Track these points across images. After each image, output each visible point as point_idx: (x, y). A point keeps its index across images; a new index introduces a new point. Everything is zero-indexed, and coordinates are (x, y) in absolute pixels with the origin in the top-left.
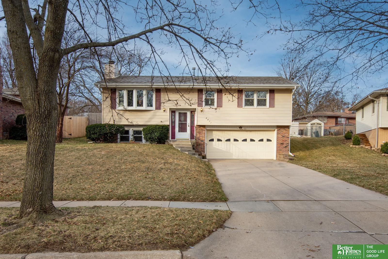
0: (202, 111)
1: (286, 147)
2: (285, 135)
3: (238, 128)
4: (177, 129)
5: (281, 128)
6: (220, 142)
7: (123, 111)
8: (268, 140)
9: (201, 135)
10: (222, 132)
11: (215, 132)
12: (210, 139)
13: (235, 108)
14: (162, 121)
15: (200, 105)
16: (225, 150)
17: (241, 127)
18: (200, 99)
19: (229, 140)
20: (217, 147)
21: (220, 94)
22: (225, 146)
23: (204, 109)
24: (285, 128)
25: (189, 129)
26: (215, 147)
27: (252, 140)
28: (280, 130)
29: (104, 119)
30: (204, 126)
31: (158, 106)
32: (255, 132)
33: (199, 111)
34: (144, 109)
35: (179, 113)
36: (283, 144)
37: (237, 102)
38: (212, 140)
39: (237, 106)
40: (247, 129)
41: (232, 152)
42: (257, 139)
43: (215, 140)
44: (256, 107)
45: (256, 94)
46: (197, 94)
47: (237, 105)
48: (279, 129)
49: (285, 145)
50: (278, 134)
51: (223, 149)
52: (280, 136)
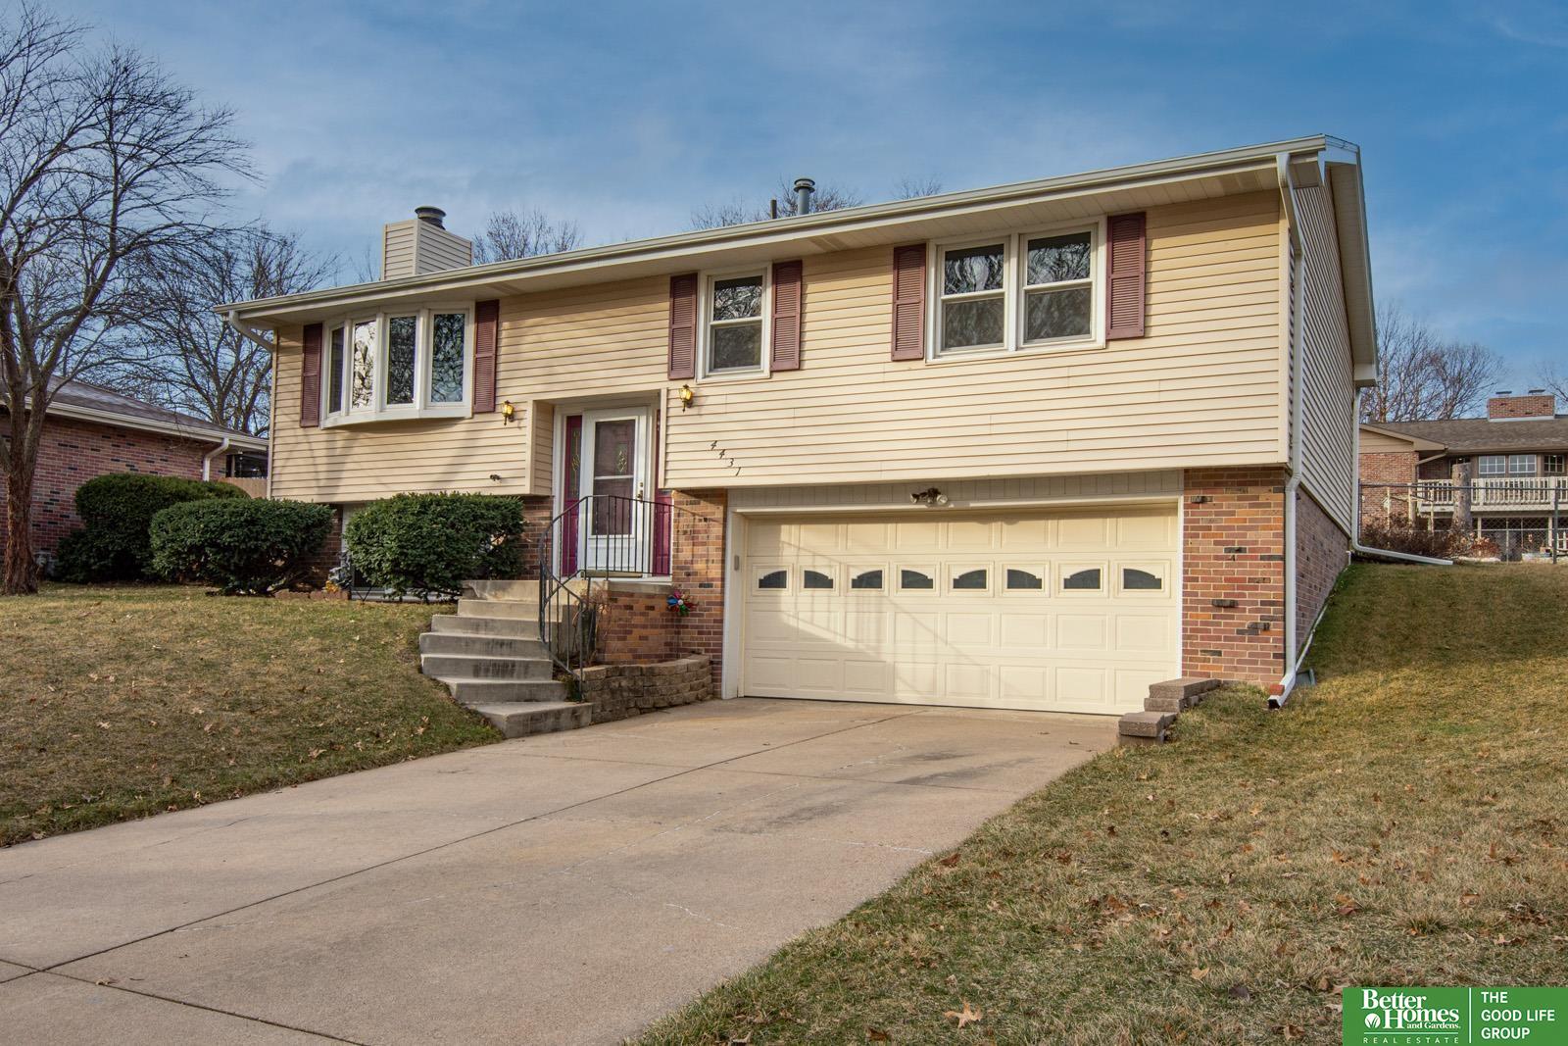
0: (689, 403)
1: (1254, 629)
2: (1250, 536)
3: (910, 502)
4: (585, 517)
5: (1218, 485)
6: (821, 593)
8: (1136, 580)
9: (700, 550)
11: (794, 528)
12: (762, 574)
13: (880, 368)
14: (499, 474)
15: (679, 366)
16: (851, 645)
17: (929, 491)
18: (680, 334)
19: (870, 580)
20: (802, 626)
21: (791, 289)
22: (851, 617)
23: (705, 391)
24: (1245, 484)
25: (641, 515)
26: (793, 622)
27: (1019, 580)
28: (1203, 500)
30: (718, 495)
31: (483, 393)
32: (1041, 523)
33: (677, 405)
34: (417, 416)
35: (598, 425)
36: (1232, 606)
37: (889, 328)
38: (776, 580)
39: (888, 357)
40: (973, 505)
41: (889, 659)
42: (1051, 576)
43: (794, 581)
44: (1012, 352)
45: (1014, 261)
46: (667, 304)
47: (888, 347)
48: (1198, 494)
49: (1246, 617)
50: (1191, 532)
51: (839, 640)
52: (1206, 546)
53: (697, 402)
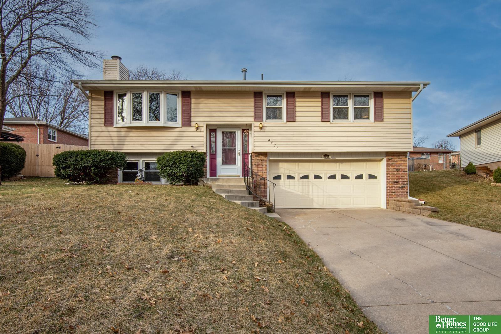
0: (261, 128)
1: (402, 187)
2: (401, 167)
3: (321, 157)
4: (219, 159)
5: (394, 155)
6: (292, 181)
7: (126, 130)
8: (371, 177)
9: (260, 169)
10: (295, 163)
11: (283, 164)
12: (274, 176)
13: (318, 123)
14: (193, 145)
15: (258, 117)
16: (301, 194)
17: (326, 155)
18: (257, 108)
19: (306, 177)
20: (286, 189)
21: (291, 100)
22: (301, 187)
23: (266, 125)
24: (400, 155)
25: (239, 159)
26: (283, 188)
27: (344, 177)
28: (391, 159)
29: (92, 143)
30: (265, 154)
31: (186, 120)
32: (349, 163)
33: (257, 129)
34: (162, 126)
35: (223, 132)
36: (397, 182)
37: (320, 113)
38: (278, 177)
39: (320, 120)
40: (337, 158)
41: (311, 197)
42: (352, 175)
43: (284, 177)
44: (352, 122)
45: (351, 100)
46: (253, 100)
47: (320, 118)
48: (390, 157)
49: (400, 185)
50: (388, 166)
51: (297, 193)
52: (392, 169)
53: (263, 128)
